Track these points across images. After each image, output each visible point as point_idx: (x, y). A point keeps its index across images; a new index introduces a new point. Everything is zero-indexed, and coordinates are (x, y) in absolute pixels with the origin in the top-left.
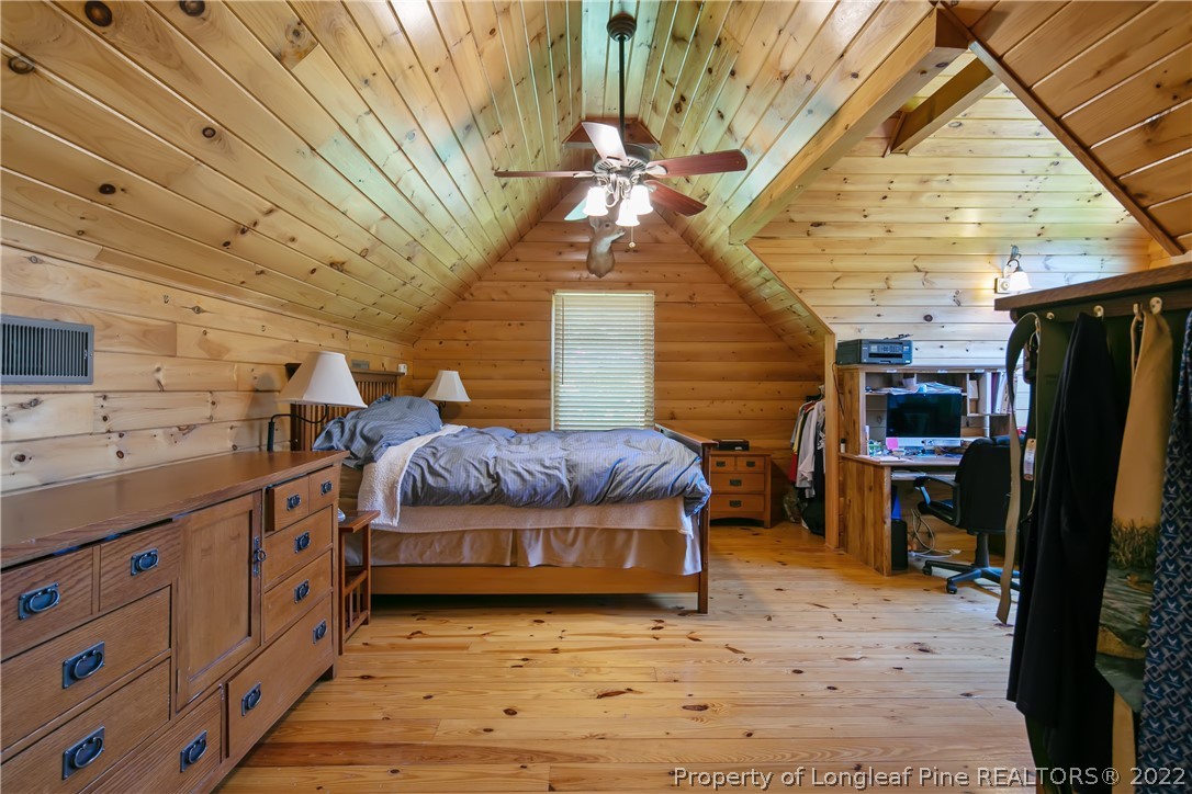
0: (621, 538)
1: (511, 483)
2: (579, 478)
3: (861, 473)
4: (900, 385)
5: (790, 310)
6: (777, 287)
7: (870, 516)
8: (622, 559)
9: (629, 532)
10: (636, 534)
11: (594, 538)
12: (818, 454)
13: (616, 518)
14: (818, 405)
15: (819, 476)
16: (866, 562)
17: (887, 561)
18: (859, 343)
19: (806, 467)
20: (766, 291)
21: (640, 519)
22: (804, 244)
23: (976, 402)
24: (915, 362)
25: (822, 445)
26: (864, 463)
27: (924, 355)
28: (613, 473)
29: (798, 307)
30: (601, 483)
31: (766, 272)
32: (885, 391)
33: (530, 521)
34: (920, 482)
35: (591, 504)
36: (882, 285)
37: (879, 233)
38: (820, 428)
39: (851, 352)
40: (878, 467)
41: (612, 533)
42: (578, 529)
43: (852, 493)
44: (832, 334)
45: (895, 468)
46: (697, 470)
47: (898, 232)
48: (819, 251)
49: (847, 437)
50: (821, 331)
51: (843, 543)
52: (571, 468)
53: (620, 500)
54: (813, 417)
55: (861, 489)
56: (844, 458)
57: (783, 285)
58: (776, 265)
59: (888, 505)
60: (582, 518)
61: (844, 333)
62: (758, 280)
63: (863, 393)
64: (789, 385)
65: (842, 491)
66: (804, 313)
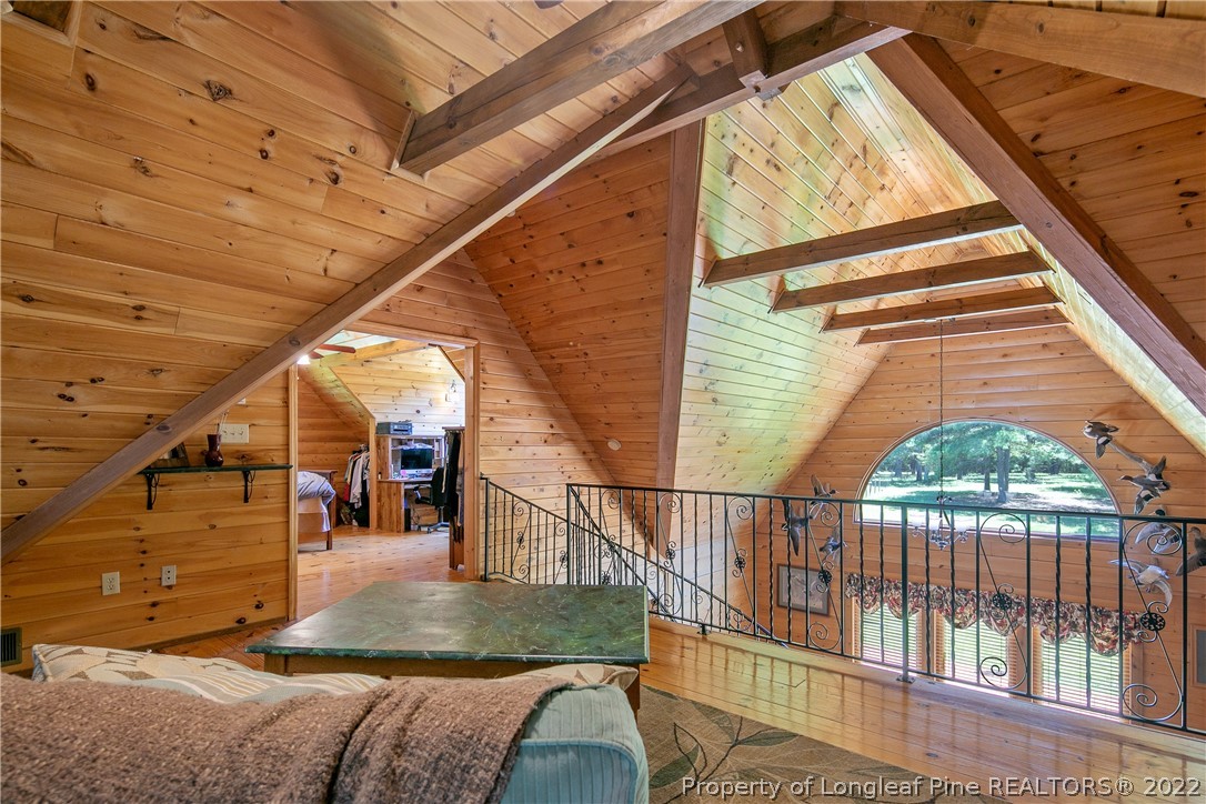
3: (389, 488)
4: (406, 444)
5: (350, 403)
6: (344, 391)
7: (394, 508)
12: (364, 483)
14: (364, 455)
15: (365, 496)
16: (392, 531)
17: (403, 527)
18: (389, 424)
19: (356, 490)
20: (335, 391)
21: (301, 508)
22: (361, 370)
23: (438, 452)
24: (414, 433)
25: (366, 477)
26: (391, 482)
27: (417, 431)
29: (355, 402)
31: (339, 383)
32: (400, 447)
34: (416, 489)
36: (397, 394)
37: (396, 368)
38: (365, 468)
39: (384, 428)
40: (399, 483)
43: (385, 499)
44: (373, 417)
45: (406, 483)
46: (327, 483)
47: (405, 368)
48: (367, 375)
49: (382, 471)
50: (367, 415)
51: (379, 526)
54: (361, 462)
55: (389, 496)
56: (380, 482)
57: (348, 390)
58: (345, 380)
59: (403, 500)
61: (380, 419)
62: (332, 385)
63: (390, 449)
64: (342, 444)
65: (379, 499)
66: (359, 406)
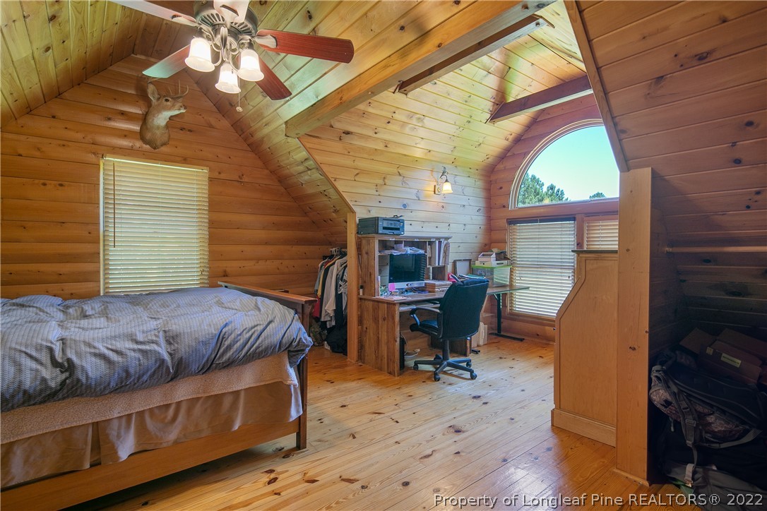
0: (227, 402)
1: (92, 368)
2: (183, 349)
3: (376, 309)
5: (324, 194)
6: (316, 175)
7: (384, 337)
8: (229, 422)
9: (237, 393)
10: (242, 394)
11: (198, 409)
12: (339, 298)
13: (222, 383)
14: (338, 262)
15: (340, 314)
16: (380, 369)
17: (397, 367)
18: (376, 219)
19: (329, 307)
20: (306, 178)
21: (247, 379)
22: (337, 146)
24: (406, 234)
25: (342, 290)
26: (379, 302)
27: (410, 231)
28: (221, 338)
29: (332, 191)
30: (207, 351)
31: (310, 163)
32: (388, 252)
33: (117, 408)
34: (413, 311)
35: (197, 373)
36: (381, 182)
37: (380, 146)
38: (340, 278)
39: (369, 226)
40: (391, 304)
41: (218, 399)
42: (179, 404)
43: (368, 322)
44: (353, 212)
45: (402, 304)
47: (392, 149)
48: (346, 153)
49: (365, 283)
50: (345, 210)
51: (361, 357)
52: (171, 339)
53: (230, 364)
54: (335, 270)
55: (376, 320)
56: (361, 299)
57: (323, 174)
58: (319, 158)
59: (398, 329)
60: (184, 391)
61: (361, 213)
62: (301, 168)
63: (377, 254)
64: (312, 248)
65: (360, 322)
66: (334, 196)
